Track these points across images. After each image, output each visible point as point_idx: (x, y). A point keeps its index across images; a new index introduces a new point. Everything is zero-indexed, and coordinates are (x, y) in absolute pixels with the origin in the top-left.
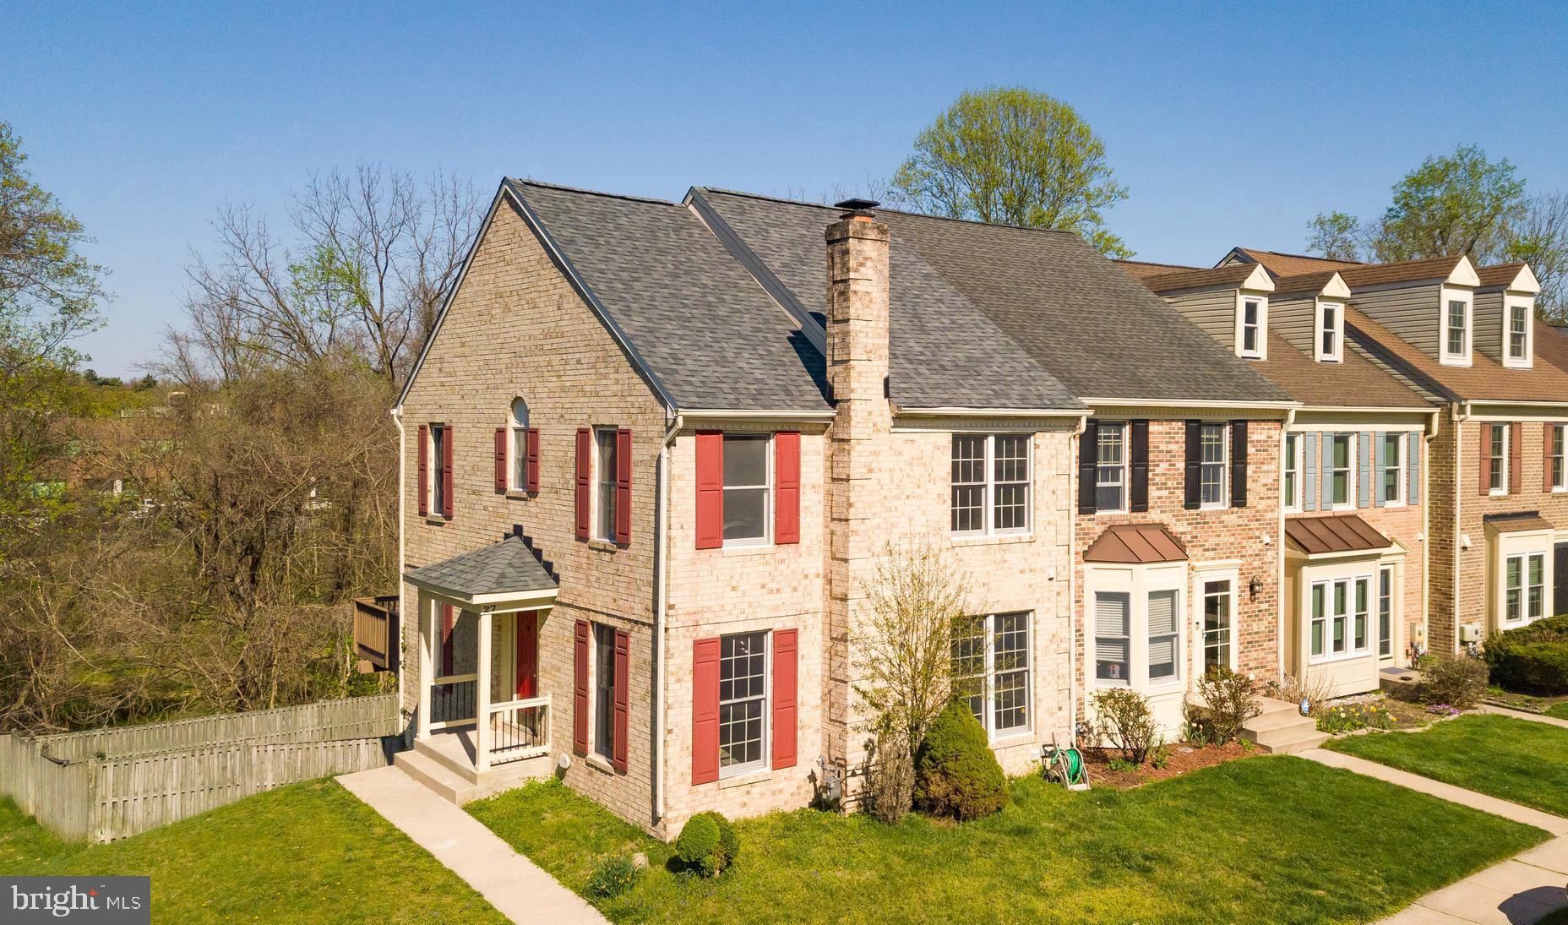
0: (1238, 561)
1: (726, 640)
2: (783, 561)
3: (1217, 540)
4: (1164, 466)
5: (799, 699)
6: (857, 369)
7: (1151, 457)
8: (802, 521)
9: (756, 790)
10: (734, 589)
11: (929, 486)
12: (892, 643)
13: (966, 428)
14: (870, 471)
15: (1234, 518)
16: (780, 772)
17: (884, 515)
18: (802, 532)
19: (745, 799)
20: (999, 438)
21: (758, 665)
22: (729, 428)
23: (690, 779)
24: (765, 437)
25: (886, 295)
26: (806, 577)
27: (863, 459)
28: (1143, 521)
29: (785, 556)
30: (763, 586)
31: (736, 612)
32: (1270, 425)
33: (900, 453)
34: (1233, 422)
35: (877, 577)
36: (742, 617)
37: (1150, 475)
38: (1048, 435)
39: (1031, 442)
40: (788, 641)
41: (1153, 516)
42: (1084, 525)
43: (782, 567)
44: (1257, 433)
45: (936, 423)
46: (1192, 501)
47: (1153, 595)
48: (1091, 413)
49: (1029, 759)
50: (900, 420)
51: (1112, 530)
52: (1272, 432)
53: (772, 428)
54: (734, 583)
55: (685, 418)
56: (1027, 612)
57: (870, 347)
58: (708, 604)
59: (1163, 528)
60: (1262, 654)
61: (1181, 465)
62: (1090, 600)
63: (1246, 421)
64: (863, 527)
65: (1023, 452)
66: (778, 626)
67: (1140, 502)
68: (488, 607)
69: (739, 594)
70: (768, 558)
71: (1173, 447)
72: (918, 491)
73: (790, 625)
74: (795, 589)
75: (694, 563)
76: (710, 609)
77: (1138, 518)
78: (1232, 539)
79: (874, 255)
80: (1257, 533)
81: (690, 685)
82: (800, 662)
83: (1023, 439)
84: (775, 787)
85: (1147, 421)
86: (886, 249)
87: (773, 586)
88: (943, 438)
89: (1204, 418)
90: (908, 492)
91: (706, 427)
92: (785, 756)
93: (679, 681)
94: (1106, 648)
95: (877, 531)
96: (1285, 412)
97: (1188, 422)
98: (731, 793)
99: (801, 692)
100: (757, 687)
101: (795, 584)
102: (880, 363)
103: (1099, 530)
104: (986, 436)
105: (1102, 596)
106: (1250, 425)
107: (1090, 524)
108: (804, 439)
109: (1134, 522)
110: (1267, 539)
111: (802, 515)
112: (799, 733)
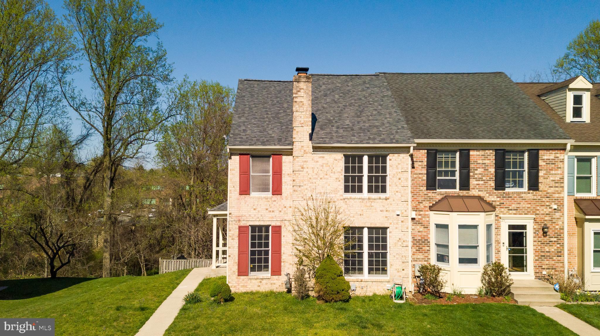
0: (534, 216)
1: (253, 228)
2: (275, 201)
3: (518, 205)
4: (480, 171)
5: (282, 251)
6: (297, 130)
7: (472, 166)
8: (283, 187)
9: (264, 282)
10: (255, 209)
11: (331, 174)
12: (313, 233)
13: (350, 152)
14: (303, 168)
15: (531, 195)
16: (274, 277)
17: (310, 185)
18: (283, 191)
19: (259, 284)
20: (370, 157)
21: (267, 237)
23: (237, 273)
24: (269, 157)
25: (310, 102)
26: (285, 207)
27: (300, 164)
28: (467, 195)
29: (276, 199)
30: (267, 209)
31: (255, 218)
32: (556, 151)
33: (317, 162)
34: (529, 150)
35: (306, 208)
36: (258, 220)
37: (471, 174)
38: (396, 155)
39: (388, 158)
40: (278, 230)
41: (474, 192)
42: (430, 195)
43: (275, 203)
44: (545, 156)
45: (333, 150)
46: (500, 185)
47: (461, 227)
48: (415, 145)
49: (386, 288)
50: (316, 149)
51: (446, 197)
52: (558, 155)
53: (272, 153)
54: (255, 207)
55: (230, 149)
56: (387, 228)
57: (302, 122)
58: (244, 214)
59: (480, 198)
60: (553, 262)
61: (492, 170)
62: (433, 228)
63: (538, 150)
64: (300, 189)
65: (384, 162)
66: (273, 224)
67: (465, 185)
69: (257, 211)
70: (269, 199)
71: (487, 162)
72: (326, 177)
73: (278, 224)
74: (280, 211)
75: (238, 199)
76: (245, 216)
77: (464, 193)
78: (529, 206)
79: (305, 87)
80: (548, 204)
81: (237, 241)
82: (282, 238)
83: (384, 158)
84: (272, 282)
85: (469, 150)
86: (310, 85)
87: (270, 209)
88: (340, 157)
89: (507, 148)
90: (321, 177)
91: (242, 152)
92: (277, 272)
93: (233, 239)
94: (441, 249)
95: (306, 191)
96: (566, 145)
97: (496, 150)
98: (253, 281)
99: (283, 249)
100: (267, 245)
101: (280, 209)
102: (308, 128)
103: (439, 197)
104: (363, 156)
105: (438, 226)
106: (540, 152)
107: (433, 195)
108: (284, 158)
109: (461, 195)
110: (555, 207)
111: (283, 184)
112: (282, 264)
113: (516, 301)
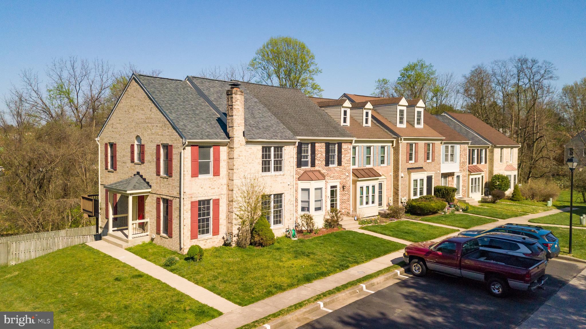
0: (340, 180)
1: (200, 202)
2: (215, 181)
3: (334, 175)
4: (319, 155)
5: (220, 217)
6: (236, 129)
7: (316, 152)
8: (221, 170)
9: (208, 241)
10: (202, 188)
11: (256, 160)
12: (245, 202)
13: (266, 144)
14: (239, 156)
15: (338, 169)
16: (215, 236)
17: (243, 168)
18: (221, 173)
19: (205, 243)
20: (275, 147)
21: (208, 208)
22: (200, 145)
23: (190, 238)
24: (210, 147)
25: (243, 109)
26: (222, 185)
27: (237, 153)
28: (314, 170)
29: (216, 179)
30: (210, 187)
31: (202, 194)
32: (348, 144)
33: (248, 151)
34: (338, 143)
35: (241, 184)
36: (204, 195)
37: (316, 157)
38: (288, 147)
39: (283, 149)
40: (217, 202)
41: (317, 168)
42: (298, 171)
43: (215, 182)
44: (344, 146)
45: (257, 143)
46: (327, 164)
47: (316, 189)
48: (299, 141)
49: (282, 232)
50: (248, 142)
51: (305, 172)
52: (348, 146)
53: (212, 145)
54: (202, 186)
55: (188, 142)
56: (282, 194)
57: (239, 123)
58: (195, 192)
59: (319, 171)
60: (346, 205)
61: (324, 155)
62: (300, 191)
63: (341, 143)
64: (237, 171)
65: (281, 151)
66: (214, 198)
67: (313, 165)
68: (131, 194)
69: (203, 189)
70: (211, 180)
71: (322, 150)
72: (253, 162)
73: (217, 198)
74: (219, 188)
75: (191, 181)
76: (195, 193)
77: (313, 169)
78: (338, 174)
79: (240, 98)
80: (345, 173)
81: (190, 213)
82: (220, 208)
83: (281, 148)
84: (213, 240)
85: (315, 143)
86: (243, 97)
87: (212, 187)
88: (260, 147)
89: (330, 142)
90: (250, 162)
91: (194, 144)
92: (216, 232)
93: (187, 212)
94: (303, 203)
95: (241, 172)
96: (352, 140)
97: (326, 143)
98: (201, 242)
99: (220, 215)
100: (208, 214)
101: (218, 187)
102: (242, 127)
103: (302, 172)
104: (271, 147)
105: (303, 190)
106: (343, 144)
107: (300, 171)
108: (221, 148)
109: (312, 170)
110: (347, 174)
111: (221, 168)
112: (220, 226)
113: (345, 229)
